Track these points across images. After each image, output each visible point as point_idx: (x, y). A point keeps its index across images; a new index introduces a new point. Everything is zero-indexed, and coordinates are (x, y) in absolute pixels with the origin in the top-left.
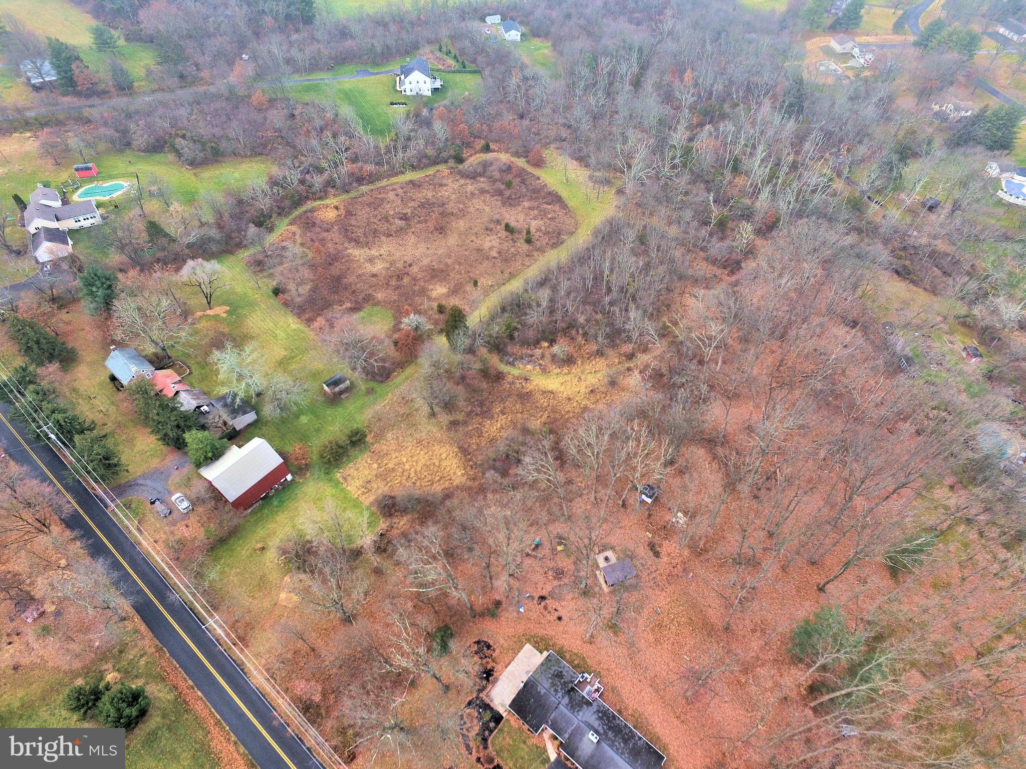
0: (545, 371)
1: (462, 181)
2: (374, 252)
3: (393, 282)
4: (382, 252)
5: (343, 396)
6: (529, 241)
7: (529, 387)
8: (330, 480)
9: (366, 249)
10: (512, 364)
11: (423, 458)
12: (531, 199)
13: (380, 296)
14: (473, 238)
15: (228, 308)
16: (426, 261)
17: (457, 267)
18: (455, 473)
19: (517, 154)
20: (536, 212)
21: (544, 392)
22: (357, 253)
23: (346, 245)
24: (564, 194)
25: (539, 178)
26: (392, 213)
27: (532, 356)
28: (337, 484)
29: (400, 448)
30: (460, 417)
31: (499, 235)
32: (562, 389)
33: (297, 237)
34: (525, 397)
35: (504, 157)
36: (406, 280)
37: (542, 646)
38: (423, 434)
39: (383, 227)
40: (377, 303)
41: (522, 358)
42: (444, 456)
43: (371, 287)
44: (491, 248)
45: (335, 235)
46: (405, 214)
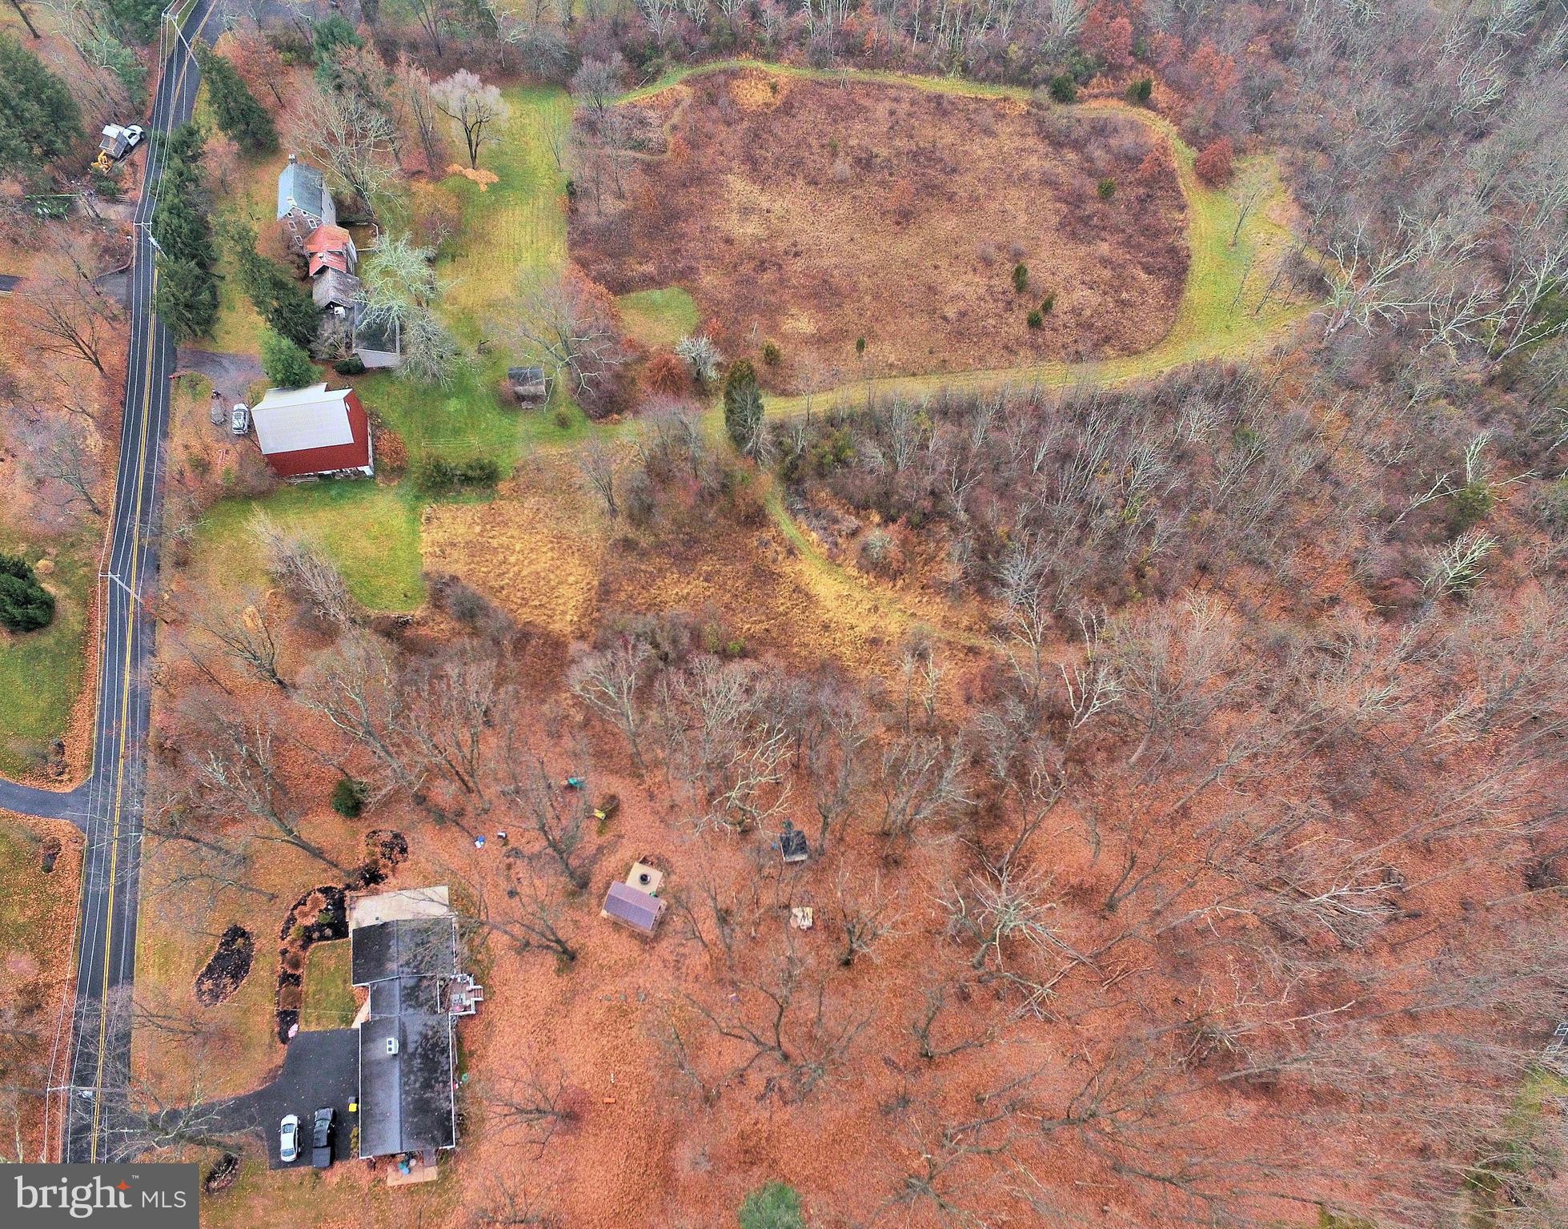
0: (832, 559)
1: (1030, 142)
6: (1034, 323)
7: (787, 568)
8: (413, 509)
9: (757, 188)
10: (794, 514)
15: (496, 179)
16: (828, 261)
20: (1107, 274)
22: (738, 186)
23: (735, 164)
24: (1201, 266)
26: (853, 142)
27: (835, 521)
28: (414, 521)
29: (531, 527)
30: (645, 540)
32: (831, 604)
33: (678, 112)
34: (764, 576)
35: (1159, 129)
36: (768, 277)
37: (458, 903)
38: (575, 530)
39: (815, 159)
40: (692, 291)
41: (817, 516)
43: (708, 257)
45: (733, 137)
46: (873, 156)
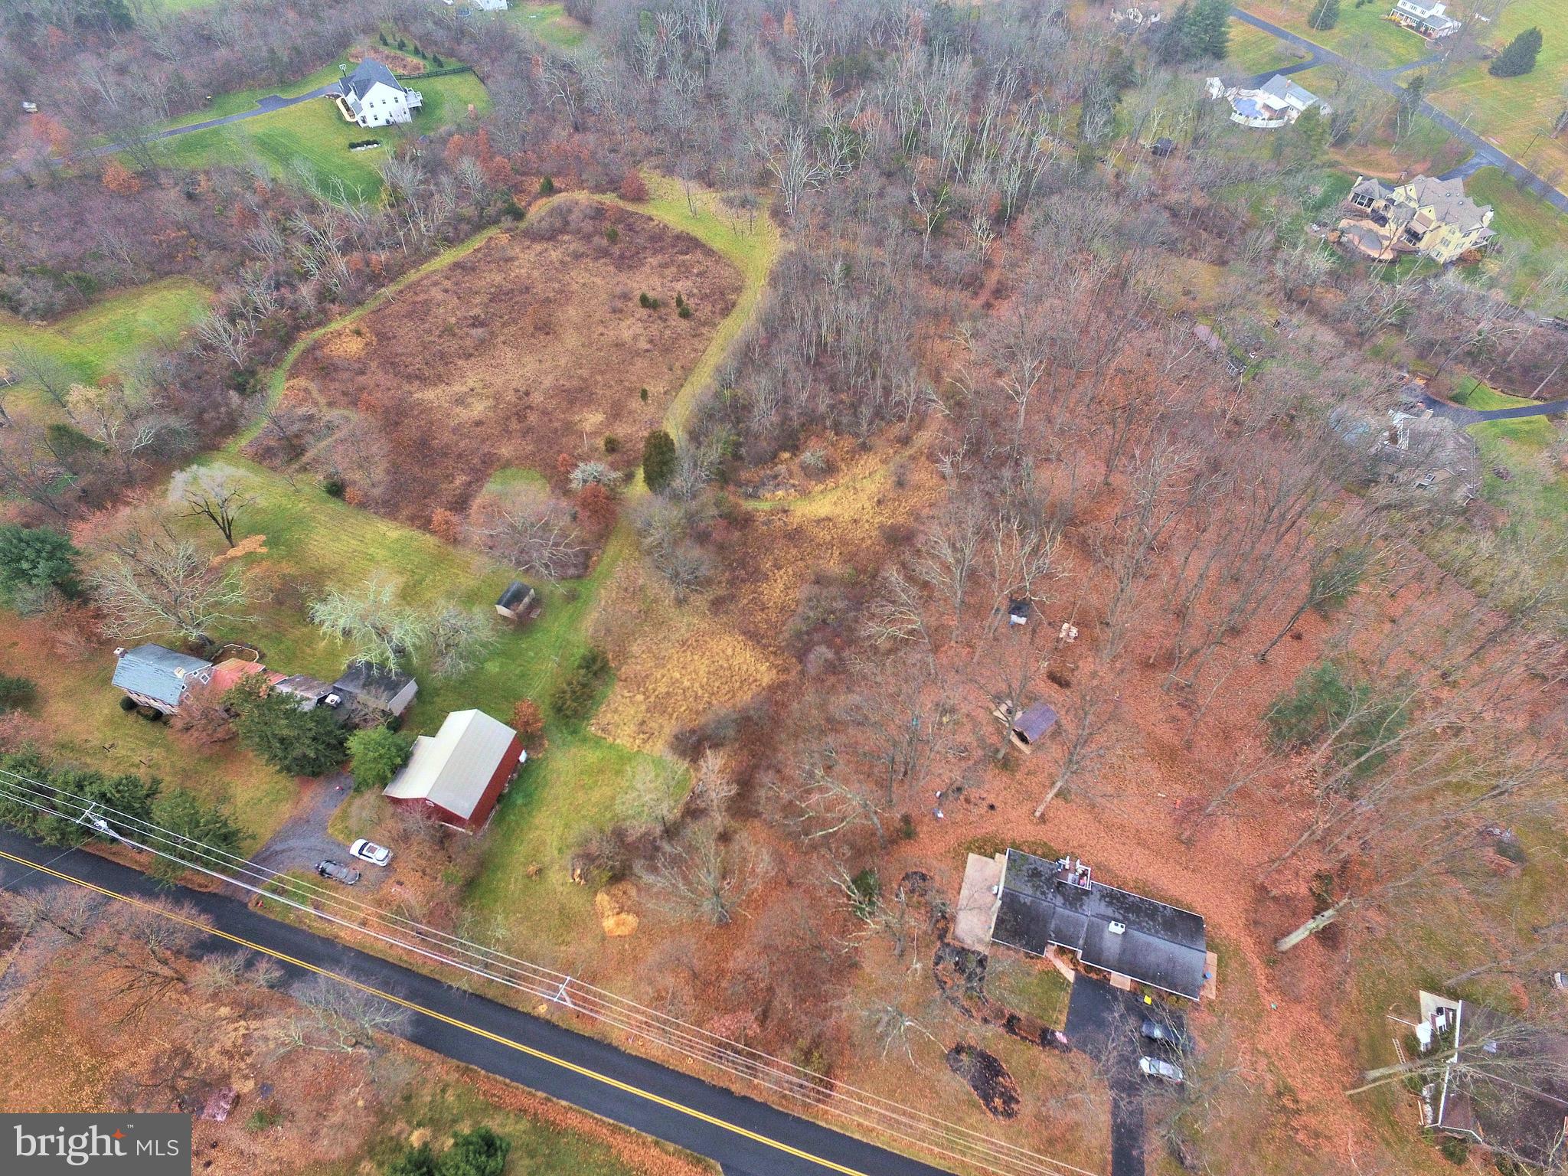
0: (805, 493)
1: (538, 247)
2: (458, 388)
3: (514, 425)
4: (471, 384)
5: (534, 615)
6: (685, 314)
7: (795, 521)
8: (584, 740)
9: (443, 386)
10: (754, 496)
11: (702, 666)
12: (655, 252)
13: (505, 451)
14: (601, 329)
15: (264, 538)
16: (548, 382)
17: (599, 378)
18: (757, 671)
19: (598, 189)
20: (673, 269)
21: (819, 521)
22: (430, 395)
23: (406, 387)
24: (699, 232)
25: (650, 219)
26: (453, 320)
27: (775, 477)
28: (597, 742)
29: (661, 661)
30: (721, 592)
31: (637, 316)
32: (838, 510)
33: (315, 394)
34: (795, 536)
35: (582, 197)
36: (533, 418)
37: (989, 850)
38: (683, 631)
39: (451, 345)
40: (507, 464)
41: (764, 484)
42: (729, 651)
43: (483, 441)
44: (635, 338)
45: (377, 375)
46: (476, 318)
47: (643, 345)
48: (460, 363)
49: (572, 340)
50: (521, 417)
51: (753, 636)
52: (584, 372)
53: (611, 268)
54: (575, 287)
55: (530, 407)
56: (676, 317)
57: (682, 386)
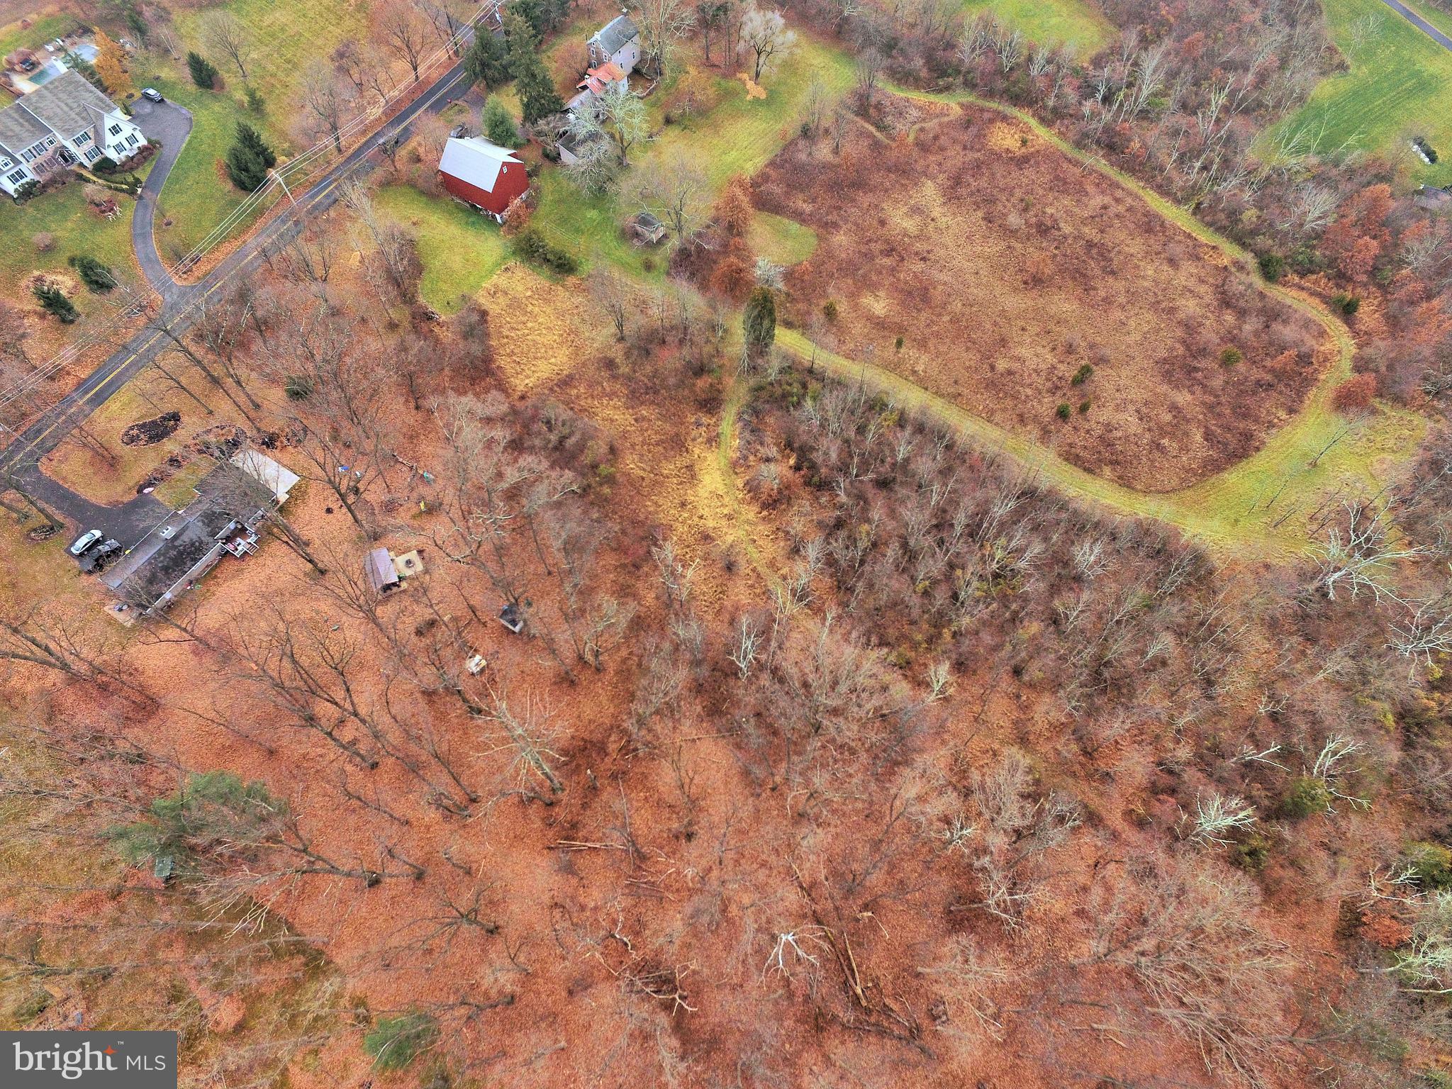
0: (735, 466)
1: (1203, 289)
2: (938, 211)
4: (943, 219)
5: (636, 241)
6: (1063, 413)
7: (697, 448)
10: (739, 420)
12: (1209, 405)
13: (841, 239)
14: (1034, 330)
15: (763, 97)
16: (942, 277)
19: (1365, 365)
23: (942, 176)
25: (1293, 412)
26: (1051, 211)
27: (761, 444)
28: (500, 265)
29: (560, 313)
30: (624, 369)
31: (1060, 366)
32: (704, 493)
33: (937, 120)
34: (677, 444)
35: (1340, 345)
37: (295, 493)
39: (1007, 208)
40: (822, 239)
41: (753, 431)
44: (1017, 359)
46: (1055, 228)
47: (1002, 365)
48: (980, 214)
49: (1015, 303)
50: (889, 252)
51: (566, 382)
52: (957, 306)
53: (1162, 353)
54: (1118, 314)
55: (903, 259)
56: (1059, 402)
57: (926, 389)
